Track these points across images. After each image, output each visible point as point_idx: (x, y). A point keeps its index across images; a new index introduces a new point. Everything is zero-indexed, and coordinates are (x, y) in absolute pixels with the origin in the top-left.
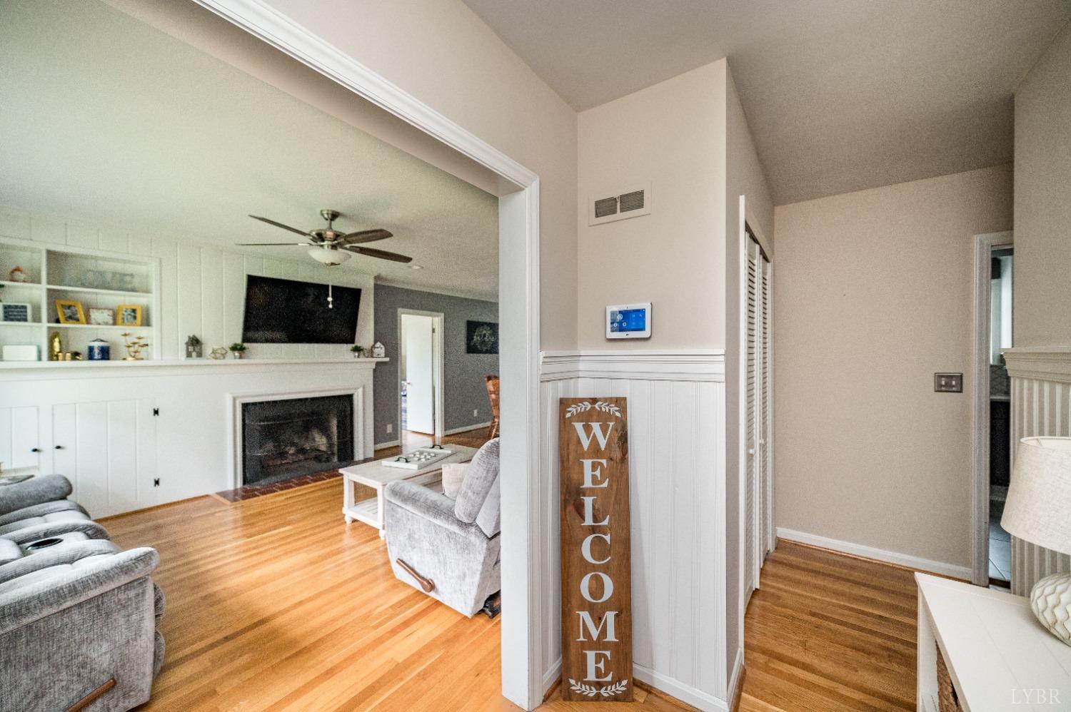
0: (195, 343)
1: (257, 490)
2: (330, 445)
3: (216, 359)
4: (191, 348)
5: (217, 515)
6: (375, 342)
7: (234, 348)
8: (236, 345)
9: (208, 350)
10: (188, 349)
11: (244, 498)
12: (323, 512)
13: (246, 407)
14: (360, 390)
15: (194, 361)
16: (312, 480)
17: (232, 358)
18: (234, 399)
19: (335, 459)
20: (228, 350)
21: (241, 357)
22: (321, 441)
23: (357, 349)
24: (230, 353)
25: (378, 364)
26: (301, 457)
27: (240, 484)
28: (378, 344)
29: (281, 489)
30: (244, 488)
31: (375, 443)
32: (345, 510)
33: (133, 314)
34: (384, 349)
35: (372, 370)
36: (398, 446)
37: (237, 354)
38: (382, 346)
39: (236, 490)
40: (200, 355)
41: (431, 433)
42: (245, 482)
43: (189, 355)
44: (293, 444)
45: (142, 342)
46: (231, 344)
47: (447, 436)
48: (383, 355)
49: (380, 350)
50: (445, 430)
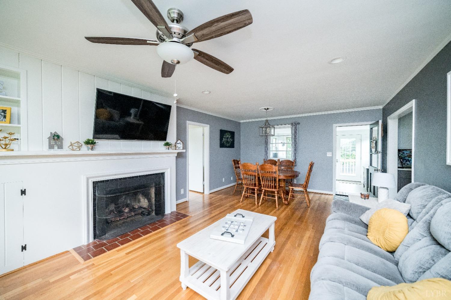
0: (56, 138)
1: (105, 244)
2: (150, 205)
3: (73, 150)
4: (53, 142)
5: (72, 277)
6: (177, 141)
7: (88, 143)
8: (89, 140)
9: (66, 144)
10: (50, 143)
11: (95, 255)
12: (158, 271)
13: (95, 184)
14: (169, 170)
15: (56, 151)
16: (142, 233)
17: (85, 149)
18: (88, 179)
19: (154, 214)
20: (83, 144)
21: (92, 149)
22: (144, 203)
23: (167, 144)
24: (84, 145)
25: (178, 153)
26: (133, 214)
27: (91, 240)
28: (179, 142)
29: (122, 244)
30: (95, 243)
31: (177, 200)
32: (182, 278)
33: (3, 114)
34: (182, 144)
35: (175, 157)
36: (187, 201)
37: (90, 146)
38: (181, 143)
39: (88, 245)
40: (60, 147)
41: (202, 192)
42: (95, 237)
43: (51, 147)
44: (127, 206)
45: (13, 137)
46: (85, 139)
47: (210, 194)
48: (182, 148)
49: (180, 146)
50: (210, 190)
